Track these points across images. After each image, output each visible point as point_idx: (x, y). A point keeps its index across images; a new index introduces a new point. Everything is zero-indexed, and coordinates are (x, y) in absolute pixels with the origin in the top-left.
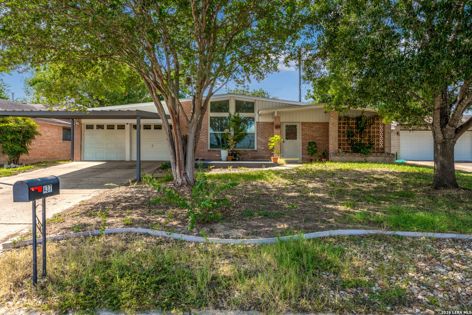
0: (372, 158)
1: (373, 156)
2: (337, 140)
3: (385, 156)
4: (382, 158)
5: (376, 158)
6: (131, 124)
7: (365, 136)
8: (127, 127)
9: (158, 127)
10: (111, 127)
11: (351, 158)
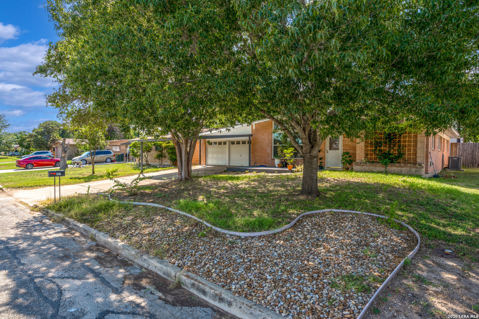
0: (395, 168)
1: (397, 167)
2: (363, 151)
3: (411, 167)
4: (407, 168)
5: (400, 168)
6: (229, 141)
7: (394, 146)
8: (227, 143)
9: (244, 143)
10: (220, 143)
11: (372, 167)
